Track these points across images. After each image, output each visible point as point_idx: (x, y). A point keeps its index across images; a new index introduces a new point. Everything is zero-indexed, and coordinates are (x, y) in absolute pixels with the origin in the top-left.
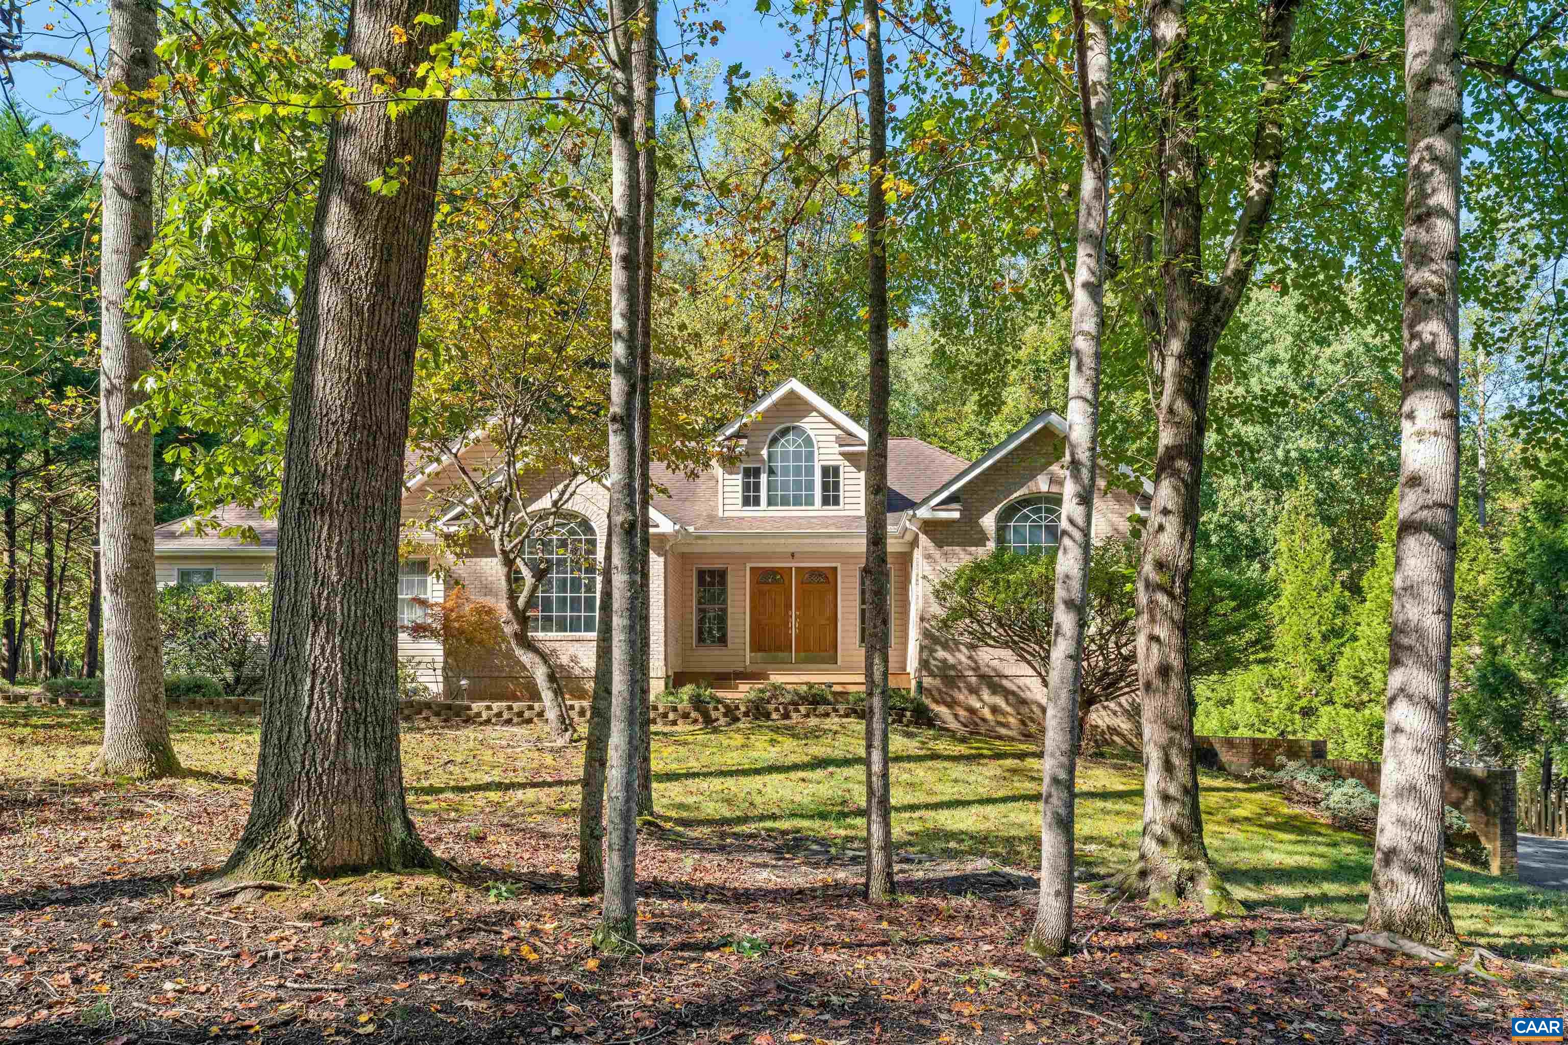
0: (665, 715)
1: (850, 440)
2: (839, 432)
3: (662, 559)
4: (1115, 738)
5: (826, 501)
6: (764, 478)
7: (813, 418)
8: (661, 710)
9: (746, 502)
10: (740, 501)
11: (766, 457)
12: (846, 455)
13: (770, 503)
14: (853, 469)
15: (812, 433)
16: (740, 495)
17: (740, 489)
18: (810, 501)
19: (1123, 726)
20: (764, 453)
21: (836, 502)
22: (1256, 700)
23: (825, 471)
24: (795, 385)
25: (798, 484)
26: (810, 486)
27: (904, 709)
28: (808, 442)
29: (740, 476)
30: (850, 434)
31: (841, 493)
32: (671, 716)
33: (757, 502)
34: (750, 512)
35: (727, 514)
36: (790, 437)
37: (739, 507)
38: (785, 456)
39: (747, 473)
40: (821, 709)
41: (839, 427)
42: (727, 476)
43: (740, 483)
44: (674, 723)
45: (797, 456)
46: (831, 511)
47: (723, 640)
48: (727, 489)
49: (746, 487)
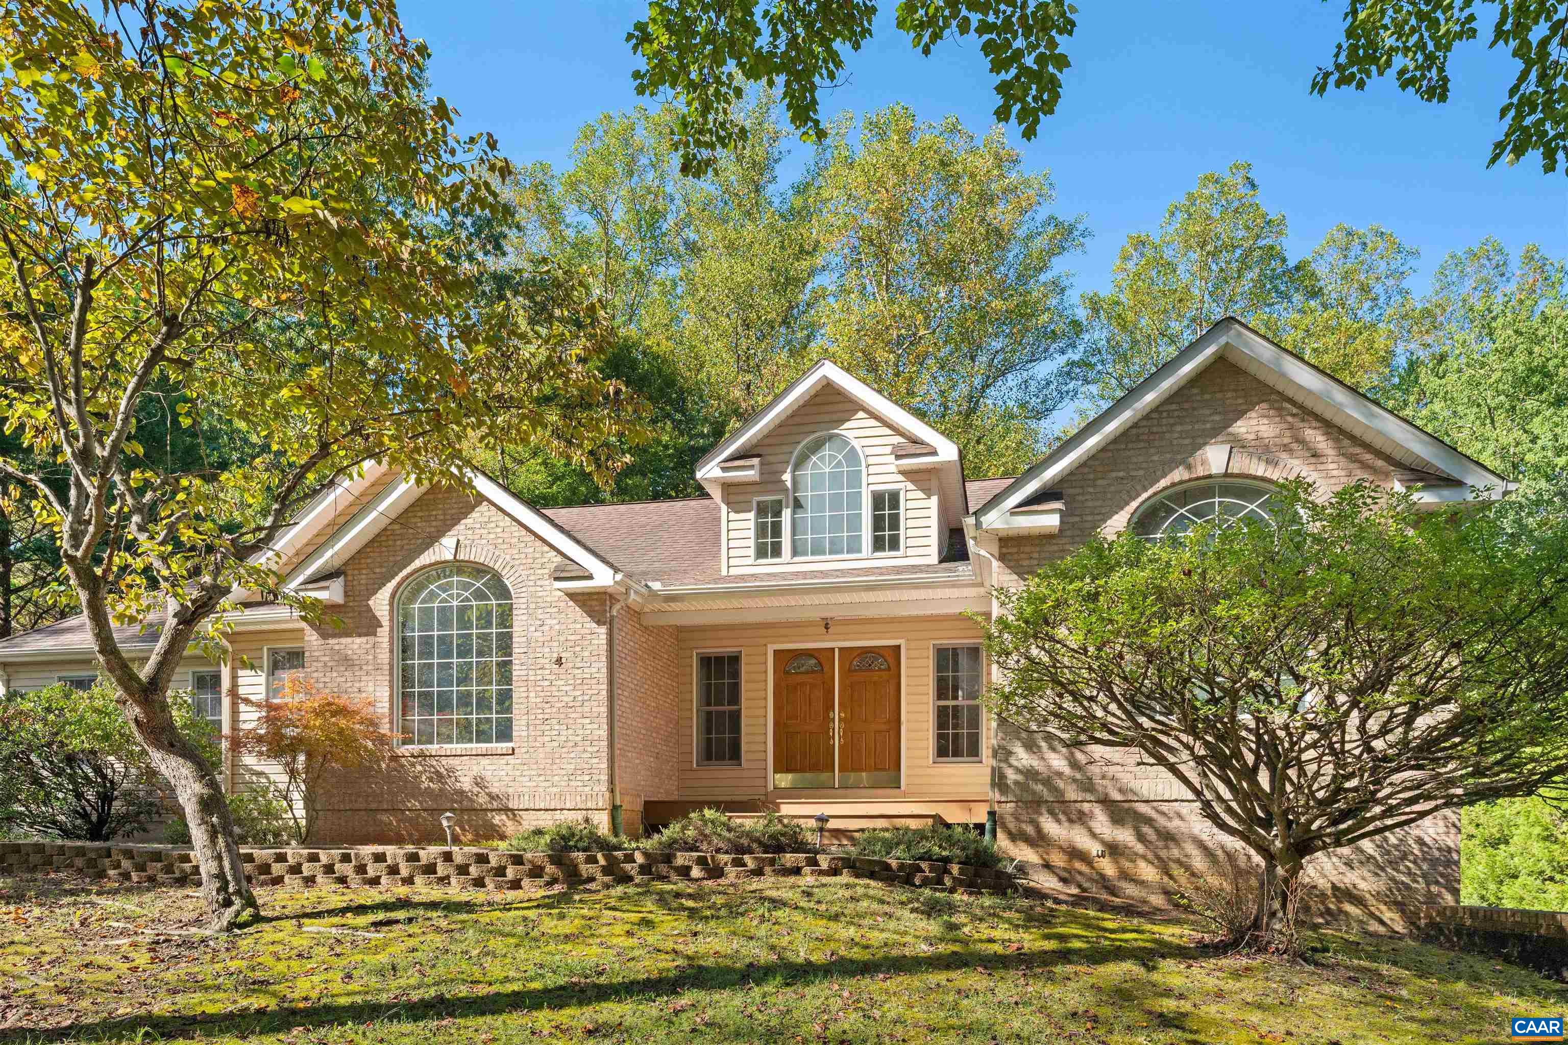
0: (500, 871)
1: (913, 449)
2: (899, 439)
3: (603, 630)
4: (1349, 908)
5: (878, 544)
6: (786, 515)
7: (860, 420)
8: (494, 862)
9: (761, 552)
10: (752, 552)
11: (789, 484)
12: (908, 474)
13: (795, 553)
14: (920, 495)
15: (856, 444)
16: (751, 543)
17: (752, 533)
18: (854, 547)
19: (1362, 885)
20: (787, 477)
21: (894, 544)
22: (1546, 839)
23: (878, 500)
24: (831, 372)
25: (836, 522)
26: (855, 523)
27: (947, 860)
28: (853, 456)
29: (751, 515)
30: (915, 441)
31: (902, 532)
32: (511, 873)
33: (776, 551)
34: (768, 566)
35: (733, 571)
36: (826, 451)
37: (751, 561)
38: (818, 480)
39: (762, 510)
40: (789, 859)
41: (898, 431)
42: (733, 516)
43: (751, 524)
44: (516, 885)
45: (835, 478)
46: (887, 559)
47: (735, 754)
48: (732, 534)
49: (761, 530)
